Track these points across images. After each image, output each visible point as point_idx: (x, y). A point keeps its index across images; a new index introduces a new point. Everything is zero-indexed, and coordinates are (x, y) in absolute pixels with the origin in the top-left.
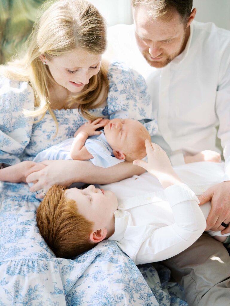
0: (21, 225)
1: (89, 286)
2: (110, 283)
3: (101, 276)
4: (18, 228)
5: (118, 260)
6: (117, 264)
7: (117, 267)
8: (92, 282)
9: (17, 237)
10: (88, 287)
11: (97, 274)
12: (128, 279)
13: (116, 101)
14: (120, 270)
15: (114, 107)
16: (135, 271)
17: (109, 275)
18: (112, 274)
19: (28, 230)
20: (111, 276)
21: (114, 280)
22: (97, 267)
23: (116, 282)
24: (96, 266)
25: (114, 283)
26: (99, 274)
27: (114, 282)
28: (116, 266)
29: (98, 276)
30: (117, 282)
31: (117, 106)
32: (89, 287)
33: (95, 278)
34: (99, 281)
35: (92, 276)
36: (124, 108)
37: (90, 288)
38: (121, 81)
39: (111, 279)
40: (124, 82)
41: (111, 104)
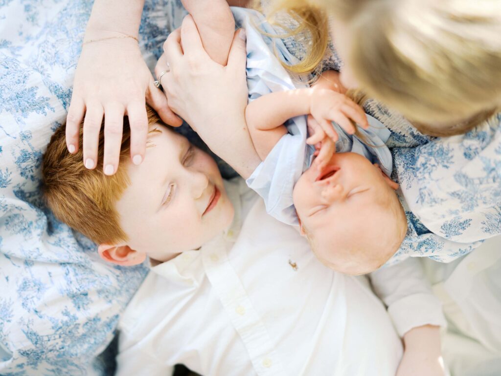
0: (49, 88)
1: (9, 279)
2: (20, 323)
3: (31, 296)
4: (37, 87)
5: (89, 305)
6: (76, 309)
7: (66, 314)
8: (17, 282)
9: (11, 102)
10: (6, 276)
11: (32, 284)
12: (55, 346)
13: (440, 166)
14: (61, 325)
15: (423, 165)
16: (92, 341)
17: (36, 312)
18: (41, 317)
19: (46, 109)
20: (36, 317)
21: (28, 327)
22: (51, 276)
23: (27, 334)
24: (50, 273)
25: (23, 331)
26: (34, 288)
27: (26, 329)
28: (68, 310)
29: (30, 288)
30: (29, 335)
31: (427, 175)
32: (7, 278)
33: (25, 286)
34: (21, 296)
35: (28, 275)
36: (425, 195)
37: (5, 280)
38: (493, 165)
39: (29, 321)
40: (493, 173)
41: (430, 154)
